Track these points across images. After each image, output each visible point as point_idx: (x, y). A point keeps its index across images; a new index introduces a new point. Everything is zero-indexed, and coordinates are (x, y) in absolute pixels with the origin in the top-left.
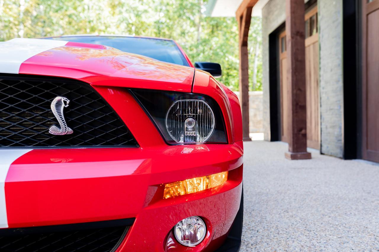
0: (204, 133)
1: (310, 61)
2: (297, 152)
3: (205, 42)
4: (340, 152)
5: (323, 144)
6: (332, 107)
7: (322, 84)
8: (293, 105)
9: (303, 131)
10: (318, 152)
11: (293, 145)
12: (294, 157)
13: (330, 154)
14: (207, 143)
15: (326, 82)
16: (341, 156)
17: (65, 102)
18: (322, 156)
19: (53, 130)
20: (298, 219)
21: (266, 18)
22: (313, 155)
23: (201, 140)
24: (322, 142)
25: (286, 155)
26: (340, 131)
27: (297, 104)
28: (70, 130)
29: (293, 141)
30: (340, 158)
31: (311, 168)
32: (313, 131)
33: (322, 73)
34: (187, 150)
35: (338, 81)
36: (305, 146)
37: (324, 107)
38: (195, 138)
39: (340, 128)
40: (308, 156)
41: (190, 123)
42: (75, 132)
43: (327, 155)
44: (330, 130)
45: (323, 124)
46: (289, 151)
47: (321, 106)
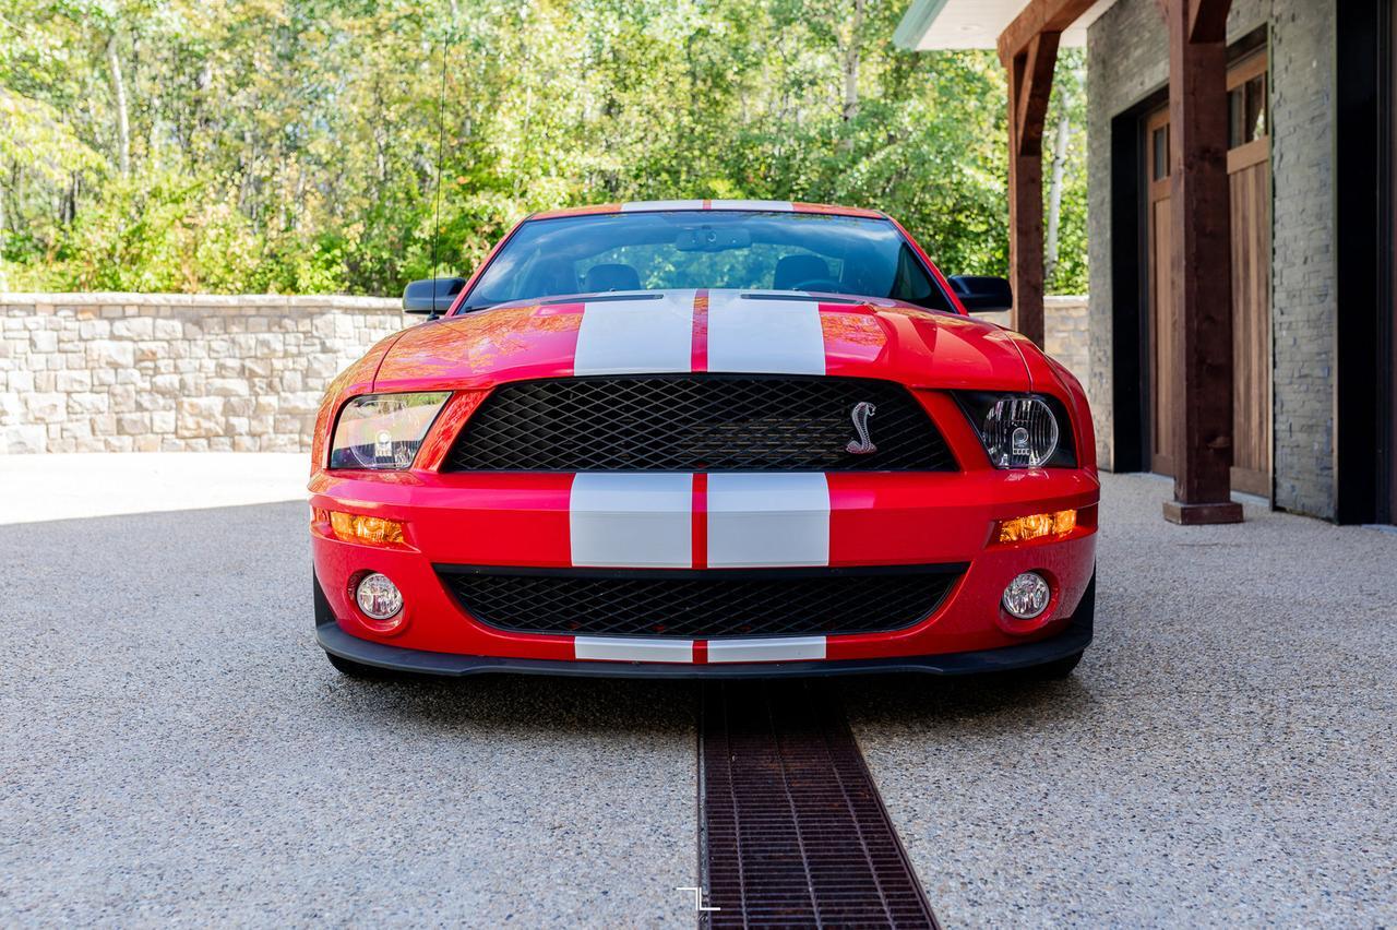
0: (1041, 450)
1: (1245, 219)
2: (1200, 502)
3: (877, 116)
4: (1328, 502)
5: (1280, 480)
6: (1305, 371)
7: (1280, 297)
8: (1188, 365)
9: (1220, 441)
10: (1266, 504)
11: (1189, 482)
12: (1189, 518)
13: (1299, 509)
14: (1046, 466)
15: (1291, 296)
16: (1331, 513)
17: (871, 410)
18: (1277, 515)
19: (853, 446)
20: (1194, 635)
21: (1104, 60)
22: (1247, 513)
23: (1035, 461)
24: (1279, 472)
25: (1167, 509)
26: (1329, 442)
27: (1201, 361)
28: (872, 447)
29: (1189, 471)
30: (1329, 520)
31: (1238, 546)
32: (1254, 440)
33: (1278, 265)
34: (1014, 477)
35: (1322, 296)
36: (1224, 485)
37: (1284, 368)
38: (1026, 458)
39: (1329, 431)
40: (1234, 515)
41: (1021, 436)
42: (879, 450)
43: (1291, 512)
44: (1300, 437)
45: (1279, 418)
46: (1176, 498)
47: (1274, 367)
